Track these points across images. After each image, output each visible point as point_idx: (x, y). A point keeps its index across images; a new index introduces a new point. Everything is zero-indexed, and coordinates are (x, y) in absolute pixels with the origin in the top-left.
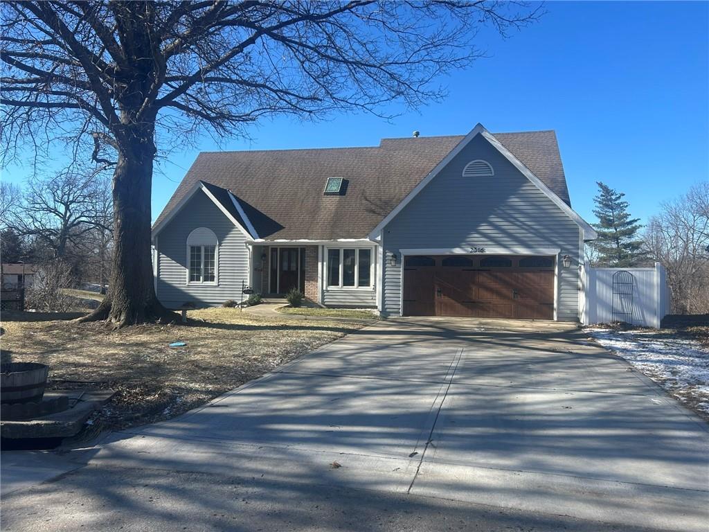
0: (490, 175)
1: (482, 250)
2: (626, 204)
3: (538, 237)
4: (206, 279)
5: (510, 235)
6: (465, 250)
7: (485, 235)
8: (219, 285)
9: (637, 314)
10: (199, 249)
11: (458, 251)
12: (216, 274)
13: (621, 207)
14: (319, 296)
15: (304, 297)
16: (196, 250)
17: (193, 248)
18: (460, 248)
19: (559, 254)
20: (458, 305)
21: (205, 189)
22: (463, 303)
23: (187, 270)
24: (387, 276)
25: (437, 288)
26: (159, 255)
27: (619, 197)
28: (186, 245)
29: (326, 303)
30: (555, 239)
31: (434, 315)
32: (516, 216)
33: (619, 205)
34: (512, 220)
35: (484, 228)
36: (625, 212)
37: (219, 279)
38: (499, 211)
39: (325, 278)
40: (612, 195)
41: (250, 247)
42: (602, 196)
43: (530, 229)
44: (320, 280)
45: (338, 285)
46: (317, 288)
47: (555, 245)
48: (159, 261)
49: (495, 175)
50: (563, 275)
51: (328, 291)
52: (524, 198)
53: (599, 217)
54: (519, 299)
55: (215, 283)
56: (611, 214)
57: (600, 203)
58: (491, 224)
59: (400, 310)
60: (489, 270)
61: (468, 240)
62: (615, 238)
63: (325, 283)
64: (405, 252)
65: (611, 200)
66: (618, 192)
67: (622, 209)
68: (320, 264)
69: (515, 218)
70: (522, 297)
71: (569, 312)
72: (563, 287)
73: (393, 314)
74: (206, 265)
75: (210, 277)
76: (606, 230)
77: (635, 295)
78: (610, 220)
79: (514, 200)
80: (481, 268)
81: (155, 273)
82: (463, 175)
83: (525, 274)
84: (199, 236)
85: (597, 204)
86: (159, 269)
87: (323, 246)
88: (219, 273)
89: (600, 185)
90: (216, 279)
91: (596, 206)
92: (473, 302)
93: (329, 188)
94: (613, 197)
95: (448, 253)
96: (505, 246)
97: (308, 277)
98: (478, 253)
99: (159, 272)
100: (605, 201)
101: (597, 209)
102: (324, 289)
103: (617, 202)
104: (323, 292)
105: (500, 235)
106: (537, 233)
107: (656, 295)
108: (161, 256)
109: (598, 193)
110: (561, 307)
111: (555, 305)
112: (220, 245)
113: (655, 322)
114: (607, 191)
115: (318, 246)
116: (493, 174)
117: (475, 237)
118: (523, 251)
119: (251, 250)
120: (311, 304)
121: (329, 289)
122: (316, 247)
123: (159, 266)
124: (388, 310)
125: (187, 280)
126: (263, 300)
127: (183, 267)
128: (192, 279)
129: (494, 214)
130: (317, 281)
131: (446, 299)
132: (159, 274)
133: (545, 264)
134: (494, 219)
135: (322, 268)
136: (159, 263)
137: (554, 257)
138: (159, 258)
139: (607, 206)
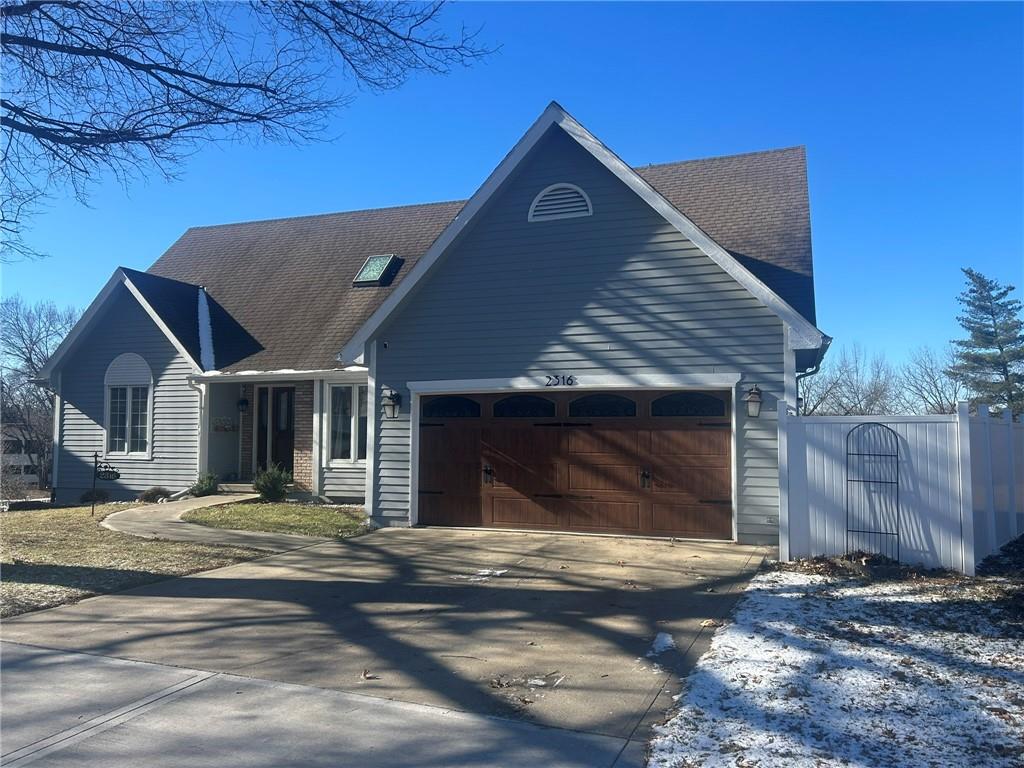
0: (587, 214)
1: (570, 381)
2: (1018, 305)
3: (691, 347)
4: (133, 448)
5: (630, 346)
6: (537, 382)
7: (576, 347)
8: (153, 459)
9: (912, 534)
10: (124, 390)
11: (522, 384)
12: (148, 439)
13: (1009, 310)
14: (315, 478)
15: (292, 481)
16: (119, 393)
17: (114, 390)
18: (529, 376)
19: (738, 385)
20: (527, 502)
21: (128, 283)
22: (535, 497)
23: (104, 432)
24: (383, 441)
25: (485, 464)
26: (62, 405)
27: (1005, 294)
28: (103, 386)
29: (328, 494)
30: (727, 351)
31: (476, 522)
32: (643, 301)
33: (1005, 305)
34: (634, 311)
35: (577, 332)
36: (1015, 319)
37: (153, 448)
38: (606, 294)
39: (324, 444)
40: (992, 289)
41: (203, 387)
42: (972, 291)
43: (671, 330)
44: (316, 447)
45: (349, 457)
46: (312, 463)
47: (728, 363)
48: (62, 415)
49: (594, 213)
50: (750, 434)
51: (330, 469)
52: (662, 259)
53: (969, 329)
54: (655, 490)
55: (145, 455)
56: (991, 322)
57: (969, 303)
58: (590, 322)
59: (409, 515)
60: (589, 425)
61: (543, 359)
62: (1000, 364)
63: (324, 452)
64: (419, 388)
65: (990, 298)
66: (1003, 285)
67: (1011, 313)
68: (316, 417)
69: (639, 307)
70: (660, 485)
71: (764, 521)
72: (749, 463)
73: (396, 523)
74: (135, 421)
75: (139, 444)
76: (983, 351)
77: (906, 483)
78: (990, 334)
79: (640, 268)
80: (574, 420)
81: (56, 438)
82: (530, 219)
83: (666, 432)
84: (124, 369)
85: (965, 306)
86: (62, 431)
87: (322, 381)
88: (153, 436)
89: (969, 273)
90: (148, 447)
91: (964, 310)
92: (560, 496)
93: (364, 273)
94: (994, 293)
95: (502, 389)
96: (619, 371)
97: (299, 442)
98: (560, 387)
99: (61, 436)
100: (979, 300)
101: (966, 315)
102: (324, 465)
103: (1000, 302)
104: (321, 471)
105: (607, 347)
106: (688, 338)
107: (960, 483)
108: (66, 406)
109: (964, 286)
110: (745, 511)
111: (734, 506)
112: (156, 385)
113: (960, 555)
114: (981, 284)
115: (313, 381)
116: (591, 213)
117: (557, 353)
118: (659, 381)
119: (204, 393)
120: (303, 496)
121: (331, 466)
122: (311, 383)
123: (62, 425)
124: (385, 513)
125: (104, 449)
126: (224, 487)
127: (98, 427)
128: (112, 447)
129: (594, 301)
130: (310, 449)
131: (501, 489)
132: (61, 440)
133: (707, 409)
134: (596, 312)
135: (321, 425)
136: (62, 420)
137: (727, 392)
138: (62, 409)
139: (983, 309)
